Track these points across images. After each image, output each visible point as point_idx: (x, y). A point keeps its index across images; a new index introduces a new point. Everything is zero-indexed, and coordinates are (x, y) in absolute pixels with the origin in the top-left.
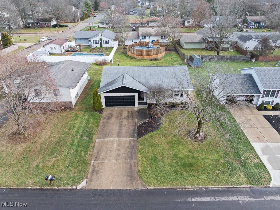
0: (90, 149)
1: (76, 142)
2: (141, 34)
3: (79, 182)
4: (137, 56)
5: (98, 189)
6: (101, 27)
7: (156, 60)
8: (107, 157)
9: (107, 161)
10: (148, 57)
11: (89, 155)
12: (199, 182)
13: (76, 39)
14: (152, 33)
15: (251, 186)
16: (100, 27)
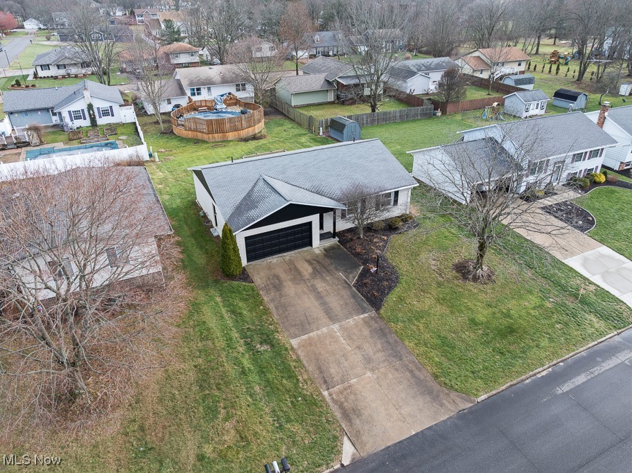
0: (295, 367)
1: (247, 363)
2: (187, 83)
3: (335, 450)
4: (210, 135)
5: (389, 447)
6: (44, 77)
7: (254, 138)
8: (346, 371)
9: (354, 380)
10: (236, 133)
11: (305, 381)
12: (547, 353)
13: (12, 113)
14: (214, 79)
15: (619, 331)
16: (41, 78)
